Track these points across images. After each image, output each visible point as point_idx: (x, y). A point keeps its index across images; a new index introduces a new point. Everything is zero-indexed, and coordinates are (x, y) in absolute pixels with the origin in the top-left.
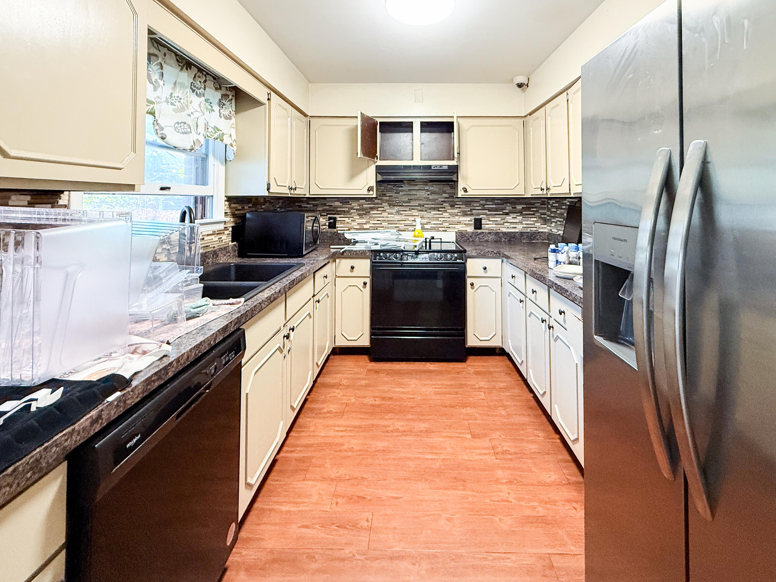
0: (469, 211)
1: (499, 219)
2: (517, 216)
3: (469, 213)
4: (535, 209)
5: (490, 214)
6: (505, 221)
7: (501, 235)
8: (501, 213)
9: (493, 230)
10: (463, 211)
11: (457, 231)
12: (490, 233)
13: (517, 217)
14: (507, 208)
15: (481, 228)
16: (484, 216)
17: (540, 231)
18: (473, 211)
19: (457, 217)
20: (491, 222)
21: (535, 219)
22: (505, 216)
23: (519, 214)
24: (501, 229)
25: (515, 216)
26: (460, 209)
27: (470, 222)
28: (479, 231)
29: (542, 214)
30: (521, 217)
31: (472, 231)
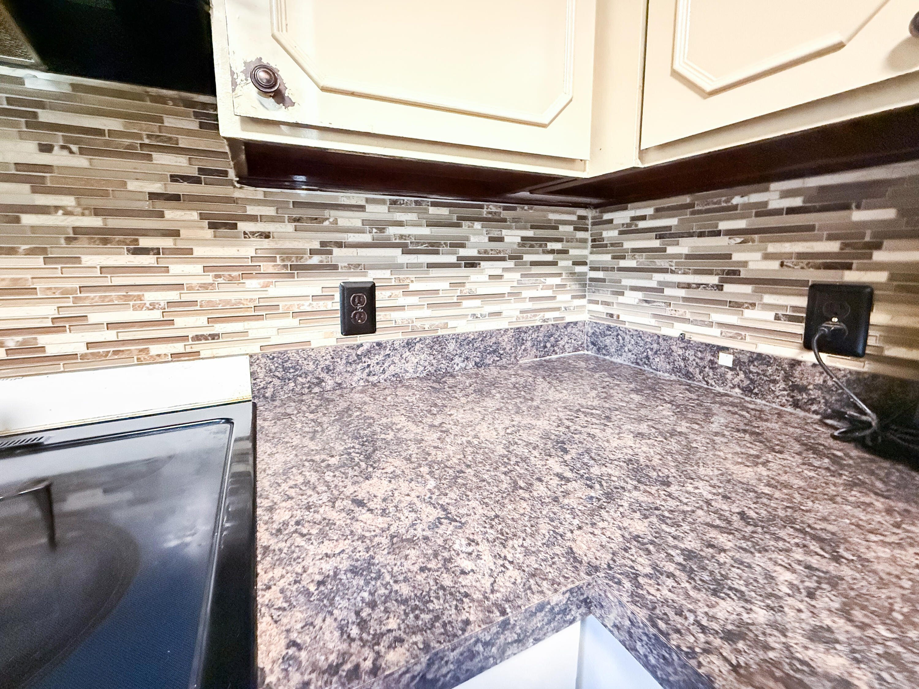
0: (313, 252)
1: (444, 285)
2: (505, 269)
3: (316, 260)
4: (557, 246)
5: (409, 266)
6: (466, 290)
7: (452, 346)
8: (452, 259)
9: (424, 330)
10: (286, 254)
11: (255, 349)
12: (409, 345)
13: (507, 275)
14: (473, 239)
15: (371, 328)
16: (386, 274)
17: (569, 318)
18: (336, 251)
19: (252, 284)
20: (414, 300)
21: (557, 281)
22: (463, 271)
23: (511, 264)
24: (451, 324)
25: (499, 272)
26: (266, 243)
27: (322, 305)
28: (366, 340)
29: (575, 263)
30: (517, 276)
31: (332, 342)
